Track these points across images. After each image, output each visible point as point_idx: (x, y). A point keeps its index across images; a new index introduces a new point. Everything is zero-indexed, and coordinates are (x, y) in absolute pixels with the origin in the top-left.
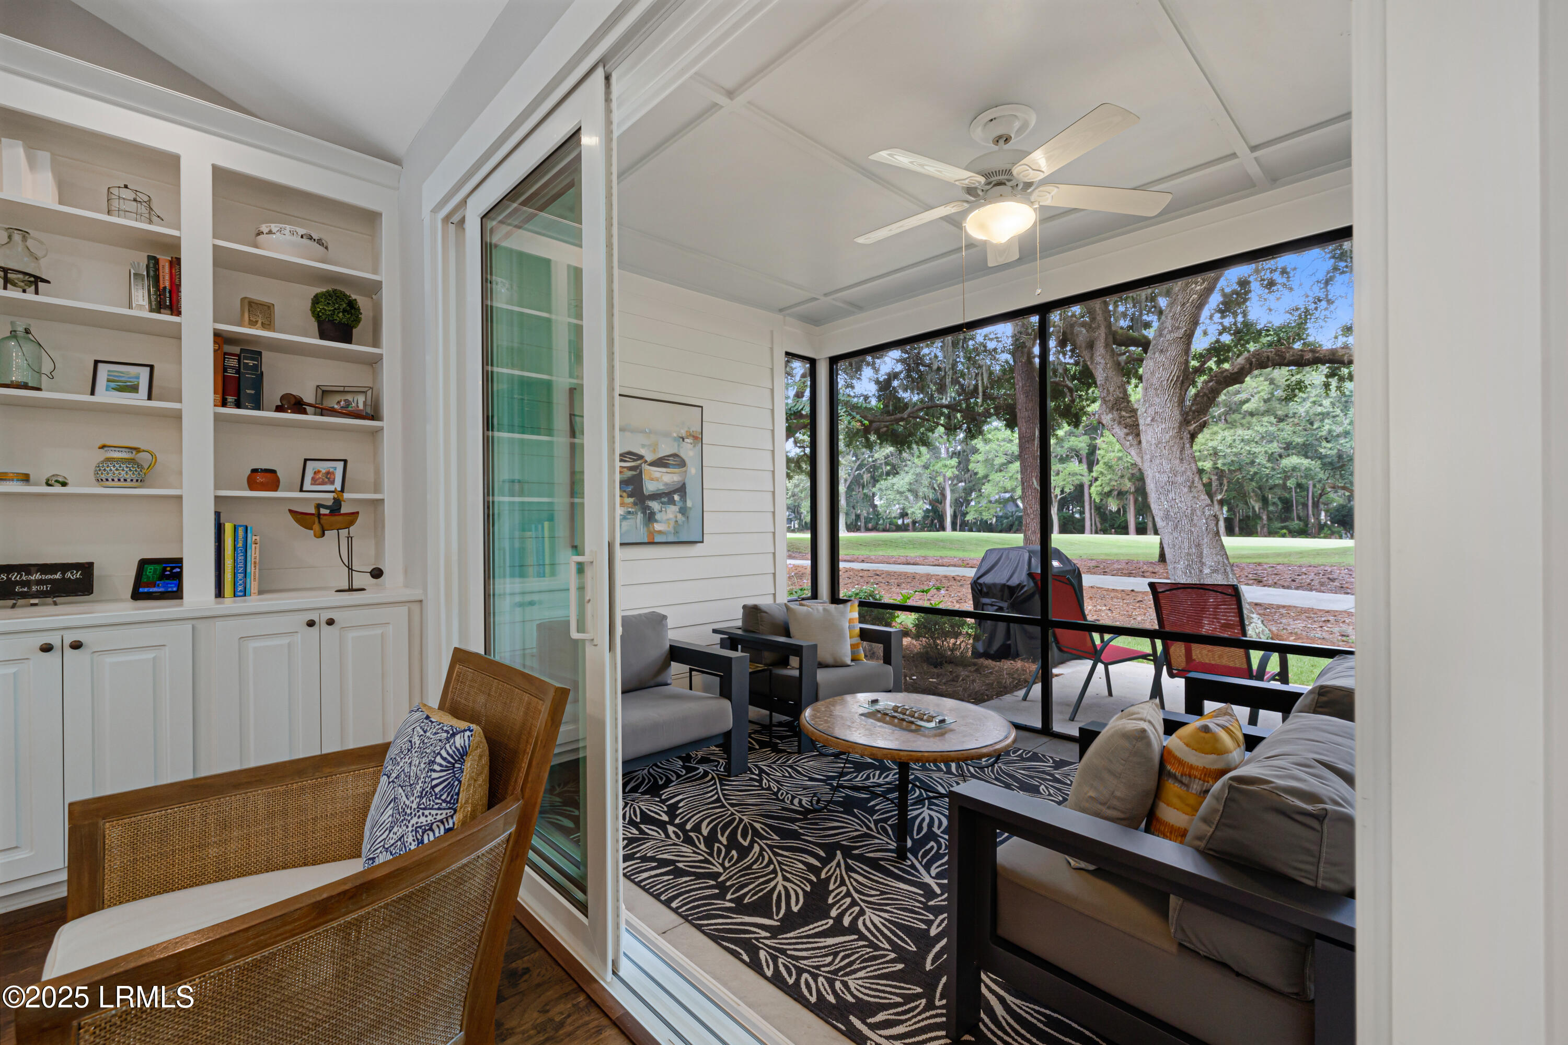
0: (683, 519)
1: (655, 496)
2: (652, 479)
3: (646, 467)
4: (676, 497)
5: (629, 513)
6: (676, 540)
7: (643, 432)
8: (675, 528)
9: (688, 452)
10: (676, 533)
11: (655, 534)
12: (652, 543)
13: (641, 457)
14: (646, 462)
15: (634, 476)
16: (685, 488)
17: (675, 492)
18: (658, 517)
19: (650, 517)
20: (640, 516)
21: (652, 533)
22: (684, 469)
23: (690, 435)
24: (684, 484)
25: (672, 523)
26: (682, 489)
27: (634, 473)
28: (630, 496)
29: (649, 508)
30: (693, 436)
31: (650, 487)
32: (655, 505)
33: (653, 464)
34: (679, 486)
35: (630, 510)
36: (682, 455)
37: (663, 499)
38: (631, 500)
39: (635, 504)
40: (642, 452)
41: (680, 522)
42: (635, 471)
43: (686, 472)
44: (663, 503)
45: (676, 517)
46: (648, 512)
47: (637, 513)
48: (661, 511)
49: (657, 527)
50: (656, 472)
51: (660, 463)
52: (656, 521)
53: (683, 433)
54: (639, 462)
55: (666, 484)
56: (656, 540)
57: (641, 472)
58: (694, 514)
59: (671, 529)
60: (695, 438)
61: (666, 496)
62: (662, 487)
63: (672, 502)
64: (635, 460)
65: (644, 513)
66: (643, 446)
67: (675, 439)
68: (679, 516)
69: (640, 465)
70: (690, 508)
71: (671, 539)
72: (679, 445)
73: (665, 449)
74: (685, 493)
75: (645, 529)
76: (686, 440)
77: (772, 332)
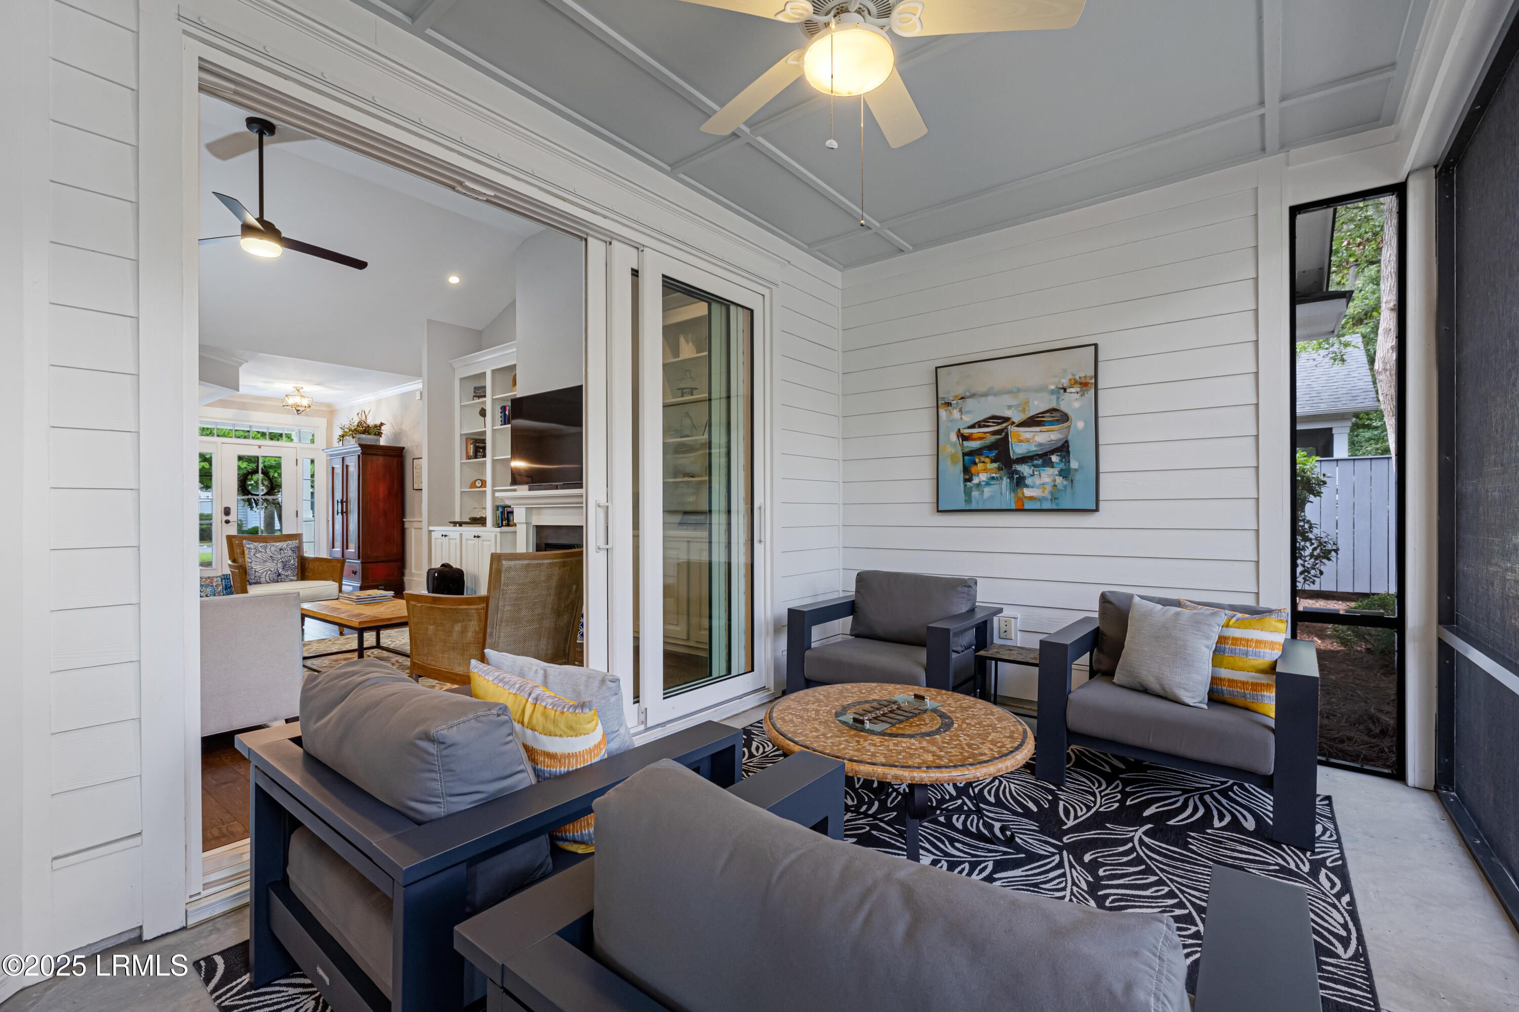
0: (1065, 483)
1: (1023, 460)
2: (1021, 441)
3: (1012, 429)
4: (1055, 458)
5: (993, 478)
6: (1055, 507)
7: (1010, 392)
8: (1052, 493)
9: (1073, 403)
10: (1054, 498)
11: (1025, 501)
12: (1021, 510)
13: (1006, 419)
14: (1013, 423)
15: (998, 441)
16: (1068, 446)
17: (1053, 452)
18: (1028, 481)
19: (1019, 482)
20: (1006, 481)
21: (1020, 500)
22: (1066, 425)
23: (1076, 382)
24: (1067, 442)
25: (1049, 488)
26: (1063, 449)
27: (999, 437)
28: (993, 461)
29: (1017, 472)
30: (1081, 383)
31: (1018, 449)
32: (1025, 469)
33: (1022, 424)
34: (1060, 444)
35: (994, 475)
36: (1064, 407)
37: (1035, 462)
38: (995, 465)
39: (1000, 469)
40: (1007, 413)
41: (1060, 487)
42: (1000, 434)
43: (1069, 427)
44: (1035, 466)
45: (1054, 481)
46: (1016, 476)
47: (1001, 479)
48: (1033, 475)
49: (1027, 492)
50: (1026, 433)
51: (1033, 422)
52: (1027, 486)
53: (1065, 382)
54: (1004, 425)
55: (1040, 445)
56: (1026, 507)
57: (1007, 435)
59: (1047, 494)
60: (1084, 385)
61: (1042, 458)
62: (1034, 449)
63: (1050, 464)
64: (999, 424)
65: (1011, 478)
66: (1009, 407)
67: (1052, 392)
68: (1059, 480)
69: (1006, 428)
70: (1076, 470)
71: (1047, 505)
72: (1058, 398)
73: (1038, 405)
74: (1068, 452)
75: (1013, 495)
76: (1068, 390)
77: (1256, 188)
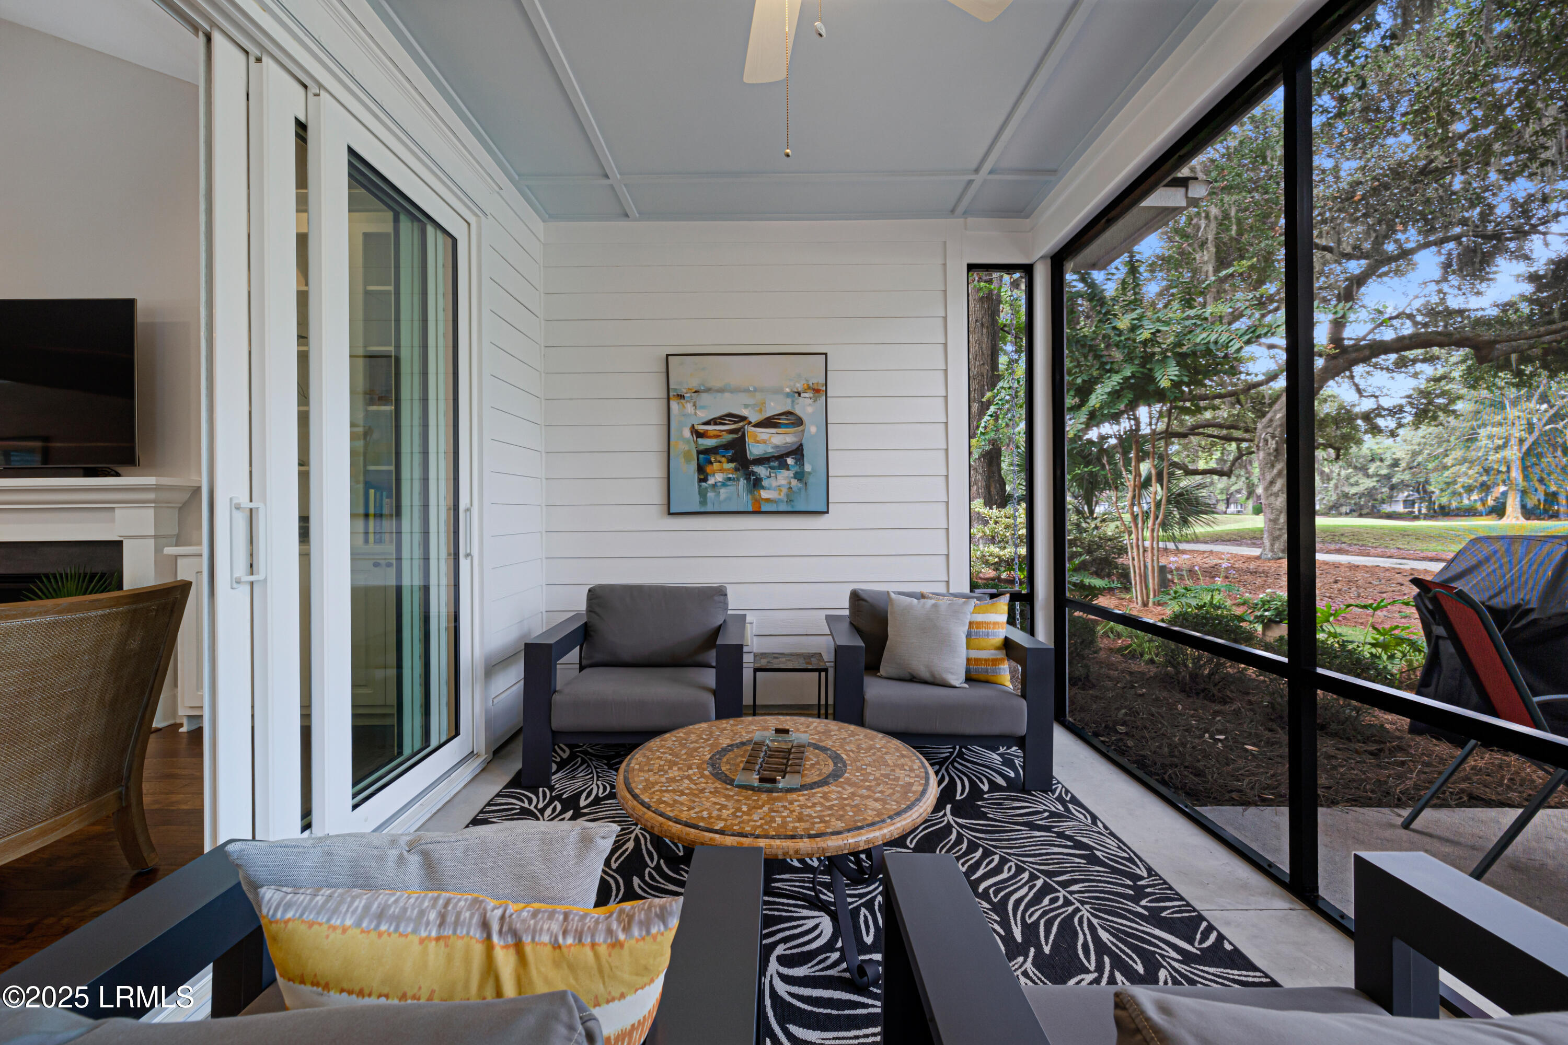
0: (800, 485)
1: (760, 461)
2: (758, 442)
3: (750, 429)
4: (790, 461)
5: (729, 479)
6: (790, 509)
7: (747, 391)
8: (787, 496)
9: (806, 408)
10: (790, 501)
11: (762, 503)
12: (757, 512)
13: (743, 418)
14: (750, 423)
15: (734, 440)
16: (802, 450)
17: (788, 454)
18: (765, 483)
19: (756, 484)
20: (742, 482)
21: (758, 501)
22: (800, 428)
23: (809, 388)
24: (801, 445)
25: (784, 490)
26: (798, 452)
27: (735, 436)
28: (730, 461)
29: (754, 473)
30: (814, 390)
31: (755, 450)
32: (761, 471)
33: (759, 425)
34: (794, 447)
35: (730, 476)
36: (798, 411)
37: (772, 464)
38: (732, 465)
39: (736, 469)
40: (744, 412)
41: (795, 489)
42: (737, 433)
43: (803, 431)
44: (771, 468)
45: (790, 483)
46: (752, 478)
47: (738, 480)
48: (769, 477)
49: (764, 494)
50: (763, 433)
51: (769, 423)
52: (763, 488)
53: (799, 386)
54: (741, 424)
55: (777, 447)
56: (763, 509)
57: (743, 435)
58: (815, 481)
59: (783, 496)
60: (817, 391)
61: (777, 460)
62: (770, 450)
63: (786, 467)
64: (735, 422)
65: (748, 479)
66: (746, 406)
67: (788, 395)
68: (794, 482)
69: (743, 427)
70: (809, 473)
71: (782, 508)
72: (793, 402)
73: (774, 407)
74: (803, 455)
75: (749, 496)
76: (802, 395)
